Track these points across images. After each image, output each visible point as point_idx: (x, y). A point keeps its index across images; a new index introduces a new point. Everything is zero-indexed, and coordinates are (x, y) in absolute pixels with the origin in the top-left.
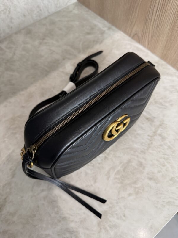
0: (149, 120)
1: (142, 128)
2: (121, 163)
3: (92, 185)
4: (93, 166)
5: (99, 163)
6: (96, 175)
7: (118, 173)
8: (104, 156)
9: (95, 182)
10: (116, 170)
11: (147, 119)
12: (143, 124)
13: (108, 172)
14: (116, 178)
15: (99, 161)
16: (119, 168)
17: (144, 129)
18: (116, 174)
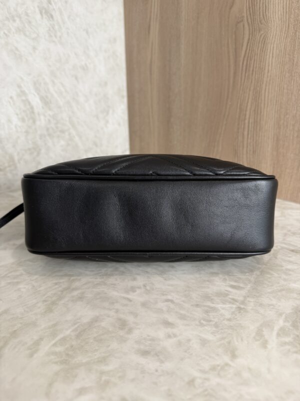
0: (296, 252)
1: (290, 262)
2: (281, 315)
3: (227, 365)
4: (216, 326)
5: (229, 320)
6: (229, 343)
7: (282, 332)
8: (234, 306)
9: (234, 356)
10: (276, 328)
11: (293, 251)
12: (290, 257)
13: (259, 334)
14: (285, 343)
15: (228, 316)
16: (281, 323)
17: (296, 263)
18: (278, 335)
